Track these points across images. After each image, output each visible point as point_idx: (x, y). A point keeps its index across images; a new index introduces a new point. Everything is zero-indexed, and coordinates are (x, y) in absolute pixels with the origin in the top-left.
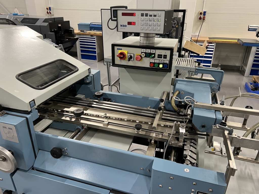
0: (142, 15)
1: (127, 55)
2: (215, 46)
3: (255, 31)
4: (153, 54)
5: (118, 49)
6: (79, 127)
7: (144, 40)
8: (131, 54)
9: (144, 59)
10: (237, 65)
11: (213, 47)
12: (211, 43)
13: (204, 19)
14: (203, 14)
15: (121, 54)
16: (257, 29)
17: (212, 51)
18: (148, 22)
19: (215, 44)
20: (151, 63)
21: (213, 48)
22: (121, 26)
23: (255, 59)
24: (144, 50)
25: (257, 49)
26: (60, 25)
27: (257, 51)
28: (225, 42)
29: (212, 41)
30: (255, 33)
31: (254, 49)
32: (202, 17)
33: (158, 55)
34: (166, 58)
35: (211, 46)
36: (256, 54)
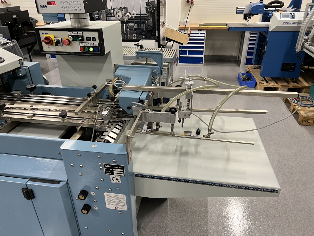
1: (54, 40)
3: (242, 13)
4: (81, 36)
5: (43, 33)
6: (3, 122)
9: (72, 43)
10: (234, 55)
11: (204, 35)
12: (201, 30)
13: (192, 3)
15: (47, 38)
16: (243, 11)
17: (203, 40)
19: (206, 31)
21: (204, 36)
22: (41, 6)
23: (250, 46)
24: (71, 33)
25: (251, 34)
26: (15, 17)
27: (251, 37)
28: (216, 28)
29: (202, 28)
30: (242, 16)
31: (247, 34)
33: (87, 37)
34: (95, 41)
35: (201, 33)
36: (250, 40)
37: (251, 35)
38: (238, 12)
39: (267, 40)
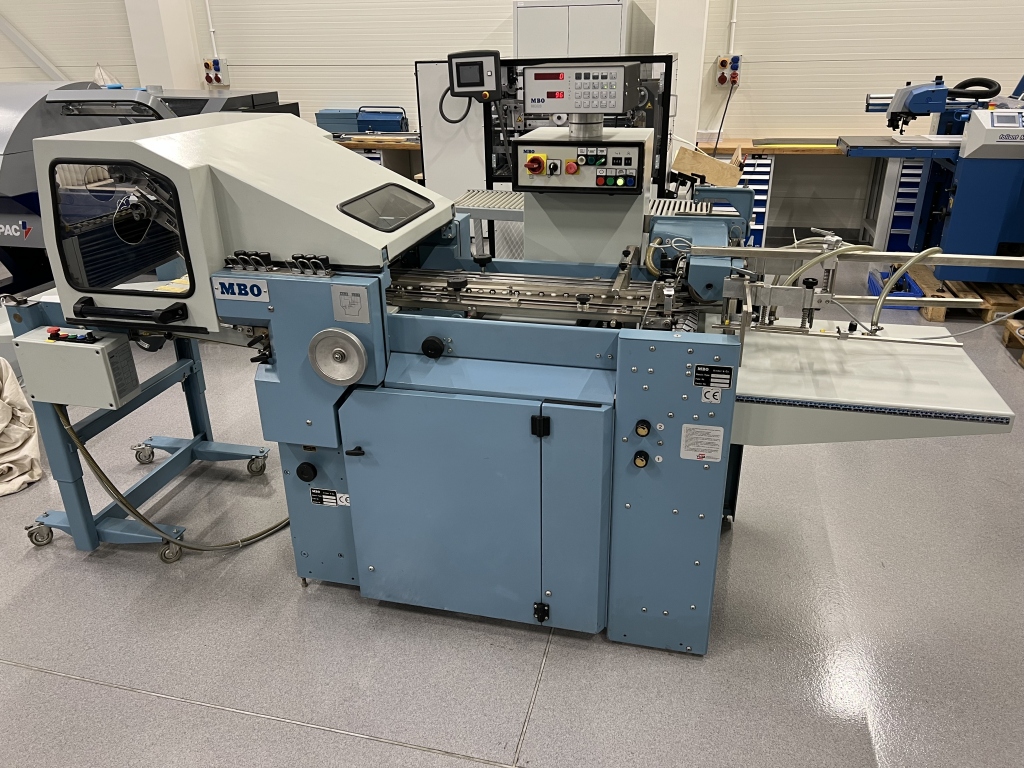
0: (578, 77)
1: (547, 163)
2: (772, 166)
3: (885, 111)
4: (602, 157)
5: (525, 152)
7: (579, 130)
8: (556, 161)
9: (582, 168)
10: (849, 227)
11: (767, 169)
12: (760, 157)
13: (734, 82)
14: (729, 66)
15: (535, 160)
16: (888, 105)
17: (765, 182)
18: (591, 90)
19: (773, 159)
20: (598, 177)
21: (767, 173)
22: (533, 101)
23: (900, 201)
24: (584, 150)
25: (904, 167)
27: (903, 175)
28: (804, 150)
29: (764, 150)
30: (884, 118)
31: (893, 169)
32: (727, 75)
33: (614, 159)
34: (630, 164)
35: (760, 165)
36: (902, 185)
37: (905, 171)
38: (870, 108)
39: (956, 180)
